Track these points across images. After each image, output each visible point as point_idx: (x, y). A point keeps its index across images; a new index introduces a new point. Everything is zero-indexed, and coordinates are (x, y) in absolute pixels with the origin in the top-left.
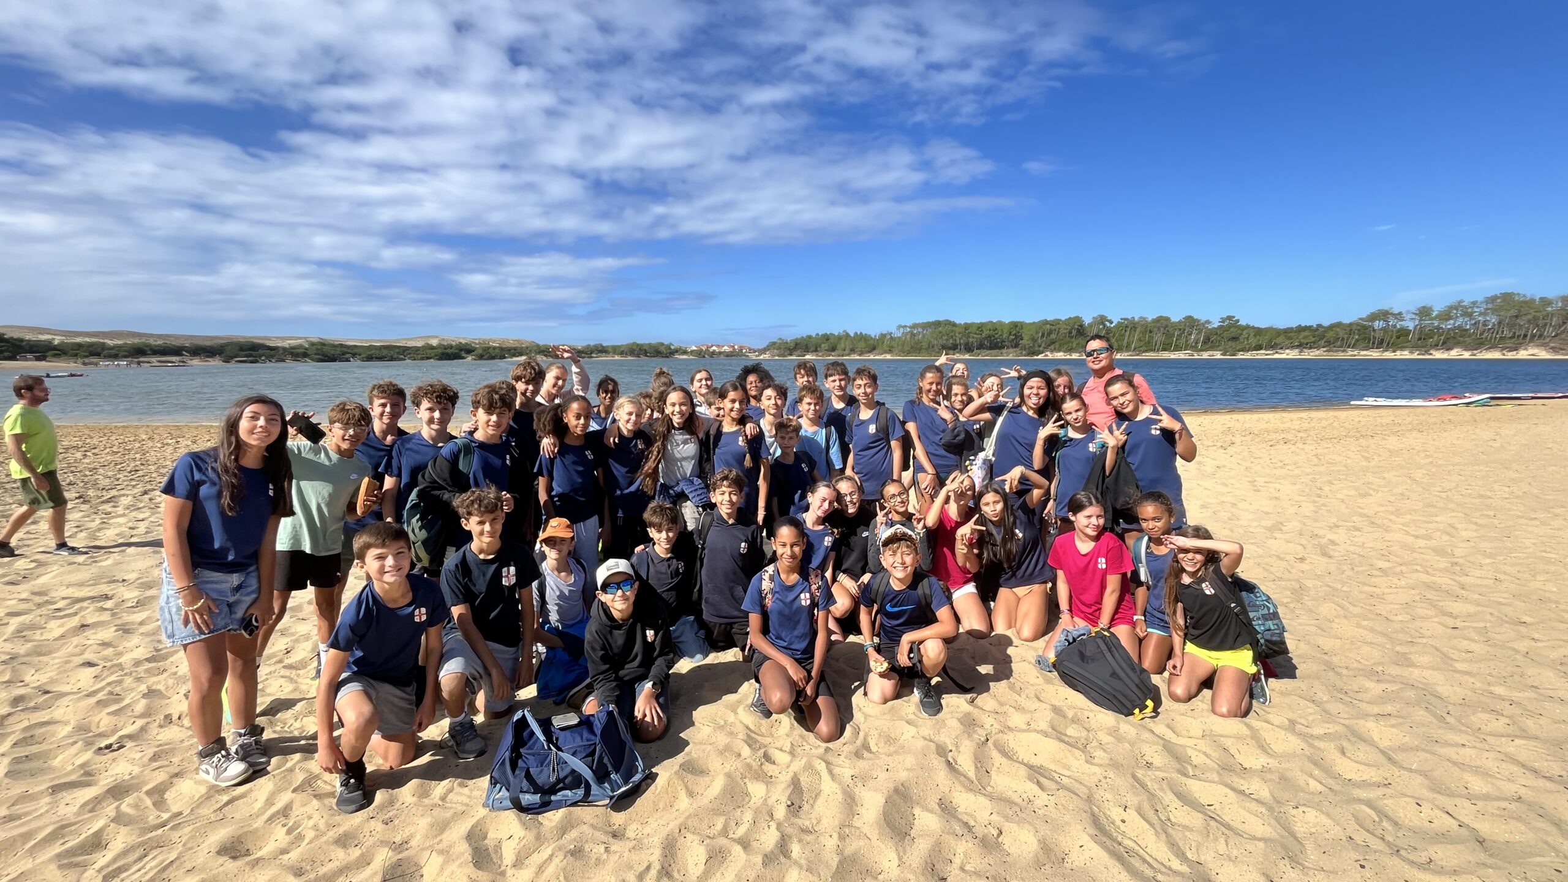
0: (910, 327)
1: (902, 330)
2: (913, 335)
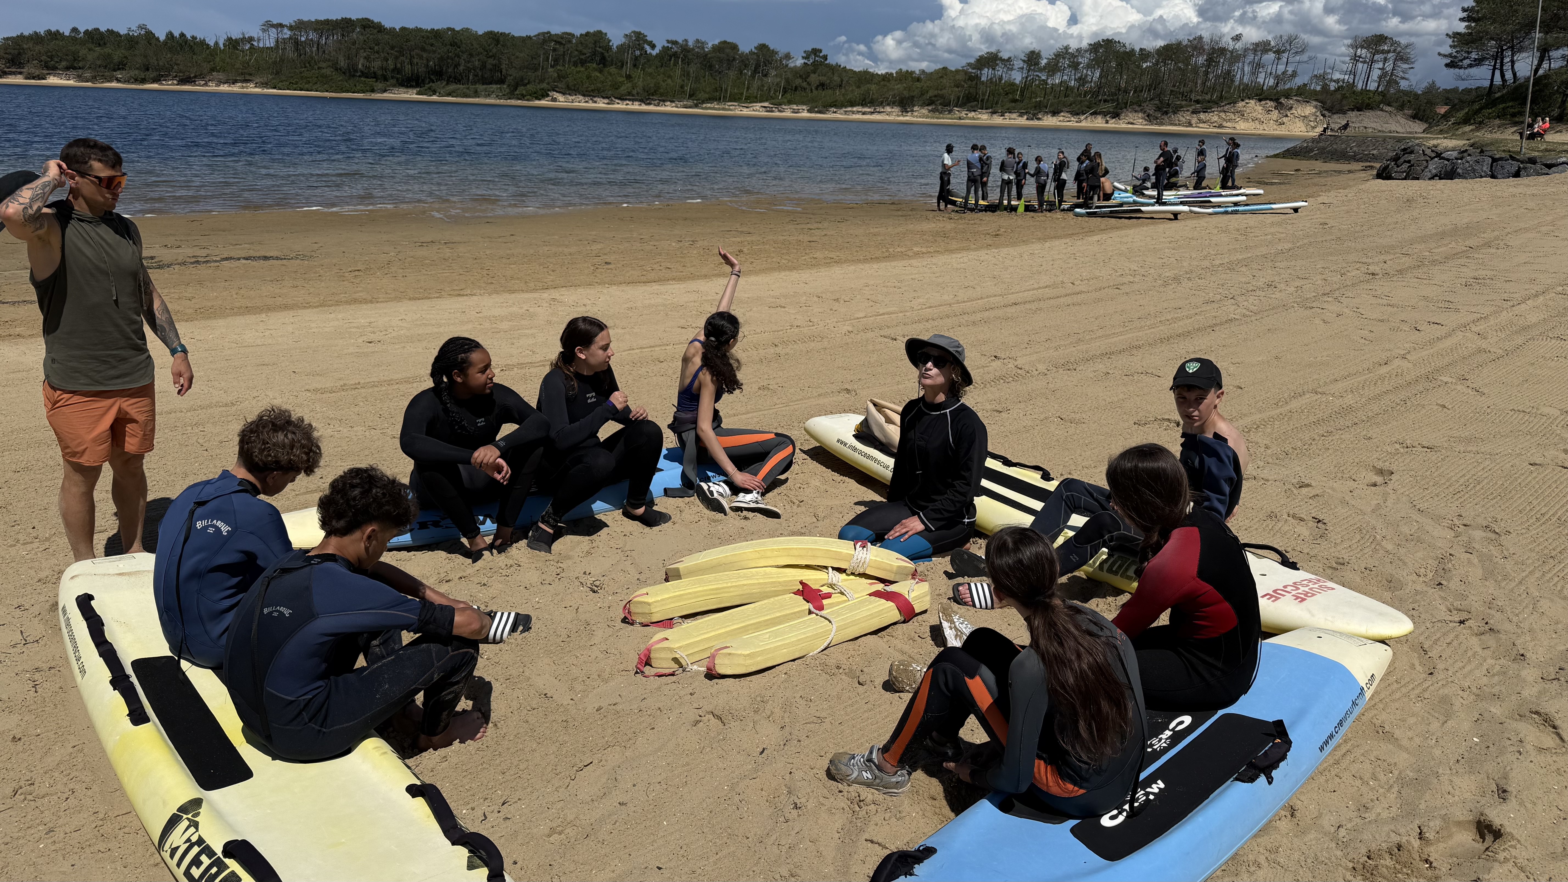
1: (273, 32)
2: (296, 43)
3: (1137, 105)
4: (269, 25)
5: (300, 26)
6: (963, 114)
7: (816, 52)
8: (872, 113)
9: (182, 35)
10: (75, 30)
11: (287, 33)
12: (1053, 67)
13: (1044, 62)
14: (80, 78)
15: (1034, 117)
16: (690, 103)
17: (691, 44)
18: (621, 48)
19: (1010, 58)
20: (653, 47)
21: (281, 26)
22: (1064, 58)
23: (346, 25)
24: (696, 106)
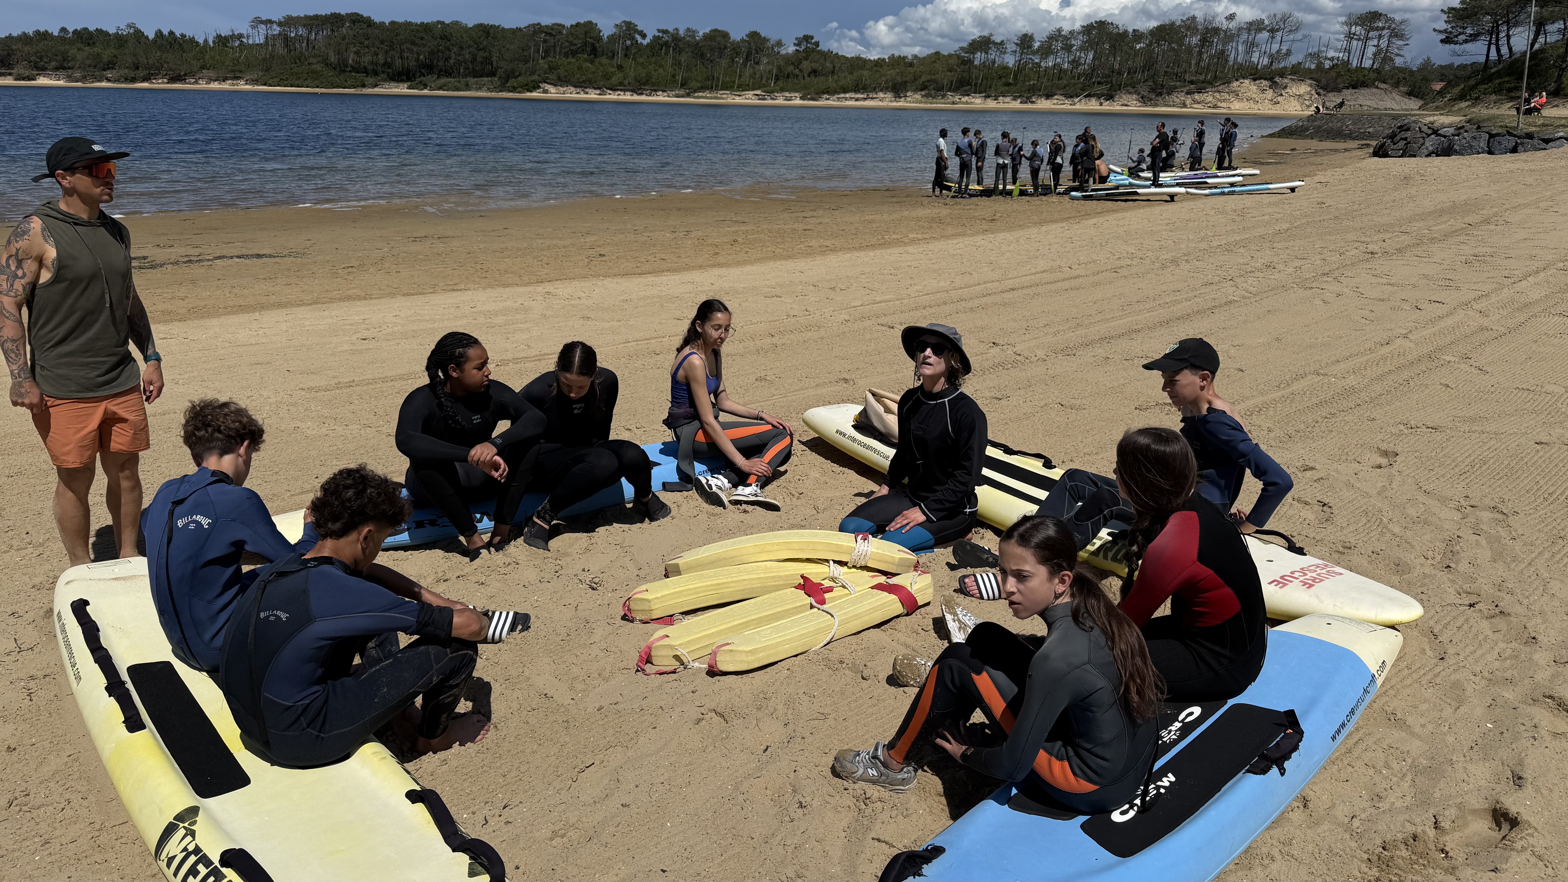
0: (280, 24)
1: (262, 28)
2: (286, 39)
3: (1131, 87)
4: (258, 22)
5: (289, 22)
6: (957, 99)
7: (807, 38)
8: (865, 99)
9: (171, 33)
10: (64, 30)
11: (276, 30)
12: (1046, 50)
13: (1036, 45)
14: (70, 78)
15: (1028, 100)
16: (682, 92)
17: (682, 32)
18: (612, 38)
19: (1003, 41)
20: (644, 36)
21: (270, 22)
22: (1057, 41)
23: (335, 20)
24: (688, 95)
